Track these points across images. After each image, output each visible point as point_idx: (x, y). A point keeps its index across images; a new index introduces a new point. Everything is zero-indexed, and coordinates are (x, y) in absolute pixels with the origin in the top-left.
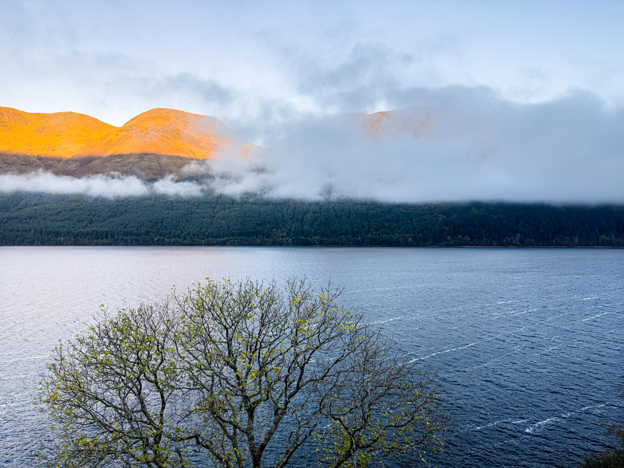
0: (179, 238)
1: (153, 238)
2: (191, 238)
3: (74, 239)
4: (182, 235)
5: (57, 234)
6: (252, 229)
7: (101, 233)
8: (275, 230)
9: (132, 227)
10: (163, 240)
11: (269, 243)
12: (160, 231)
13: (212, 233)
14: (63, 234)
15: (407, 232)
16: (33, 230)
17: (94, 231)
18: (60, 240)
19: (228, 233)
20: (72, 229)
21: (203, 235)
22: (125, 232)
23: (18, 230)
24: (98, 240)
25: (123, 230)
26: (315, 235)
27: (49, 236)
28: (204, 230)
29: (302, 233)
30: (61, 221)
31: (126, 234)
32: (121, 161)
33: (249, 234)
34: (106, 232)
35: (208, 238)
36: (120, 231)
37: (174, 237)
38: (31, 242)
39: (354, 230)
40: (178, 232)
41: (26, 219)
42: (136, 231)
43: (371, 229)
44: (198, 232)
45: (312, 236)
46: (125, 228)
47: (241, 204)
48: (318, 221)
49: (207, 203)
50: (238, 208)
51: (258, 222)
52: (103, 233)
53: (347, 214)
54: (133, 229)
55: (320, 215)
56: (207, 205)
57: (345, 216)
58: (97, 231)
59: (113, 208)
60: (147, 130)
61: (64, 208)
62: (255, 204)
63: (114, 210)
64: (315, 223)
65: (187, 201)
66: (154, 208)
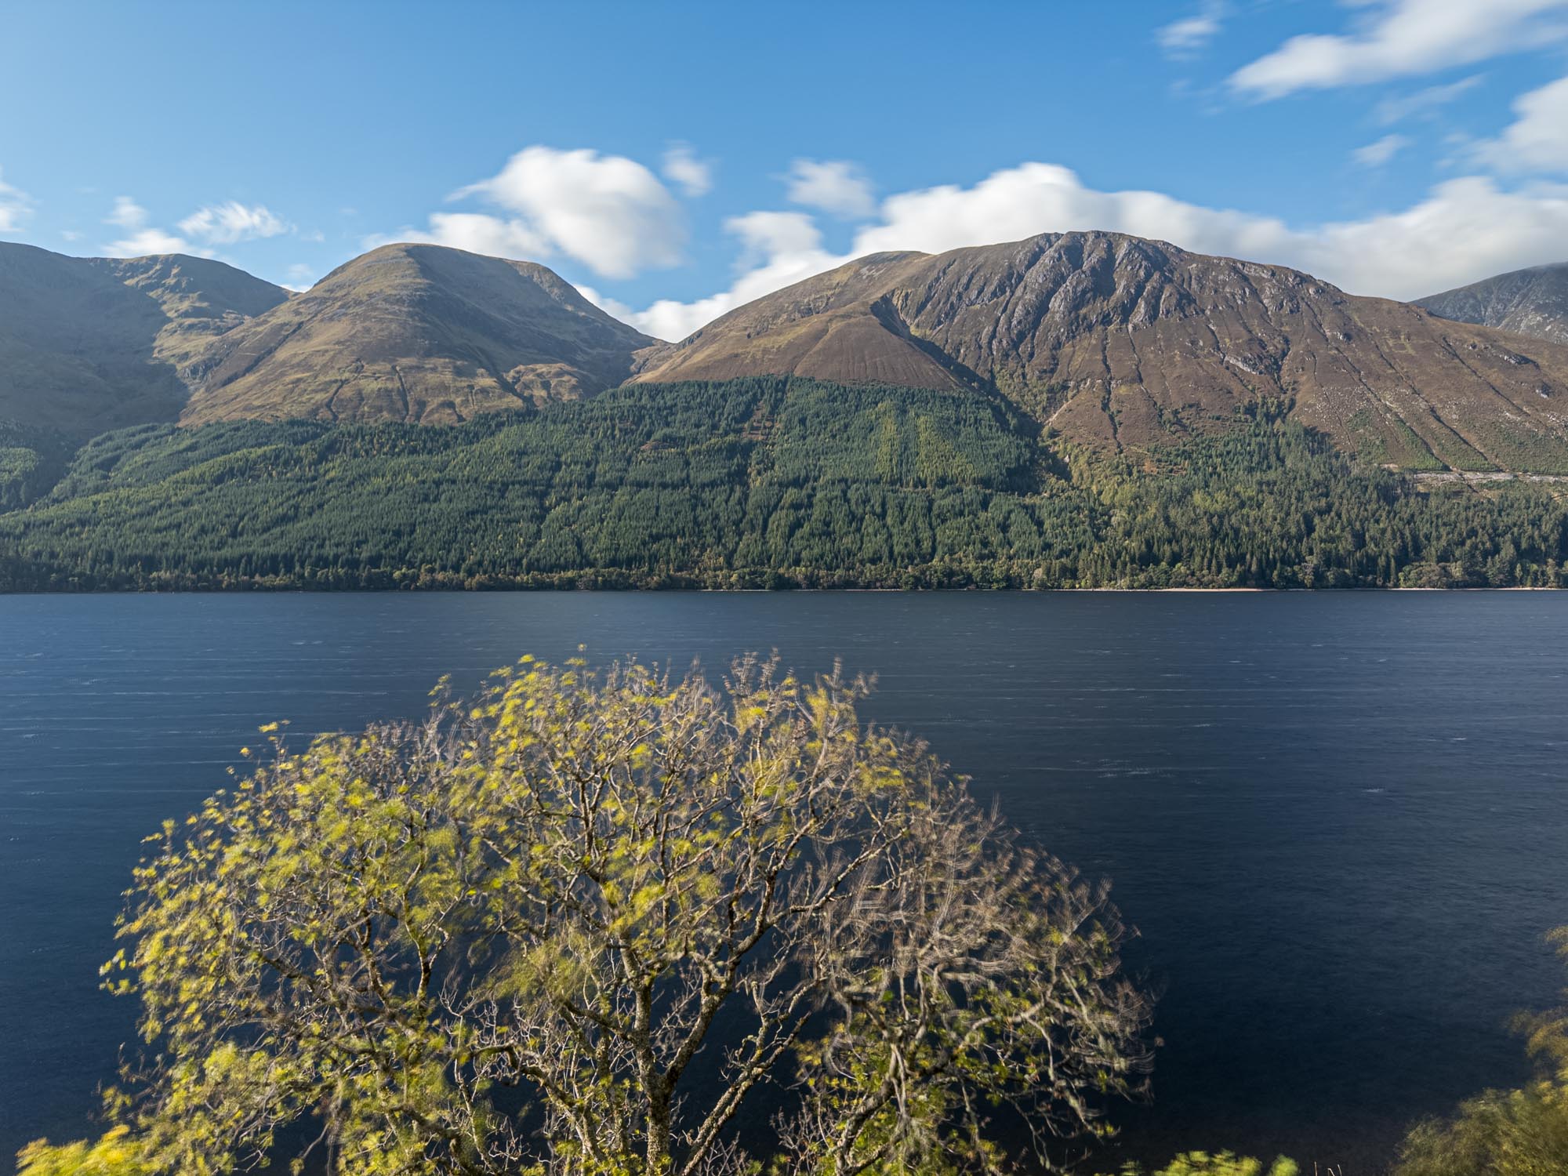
0: (457, 571)
1: (392, 574)
2: (485, 572)
3: (194, 578)
4: (464, 565)
5: (151, 564)
6: (639, 548)
7: (261, 561)
8: (696, 551)
10: (416, 577)
12: (410, 554)
13: (538, 560)
14: (165, 563)
15: (1031, 555)
16: (89, 554)
17: (242, 557)
19: (578, 559)
20: (188, 550)
21: (517, 565)
22: (319, 558)
23: (53, 555)
25: (315, 552)
26: (797, 563)
27: (131, 569)
28: (517, 552)
29: (765, 558)
30: (161, 530)
31: (324, 562)
33: (630, 561)
34: (274, 558)
36: (308, 556)
37: (443, 568)
39: (896, 550)
40: (454, 556)
41: (73, 526)
42: (348, 555)
43: (939, 548)
44: (502, 558)
45: (790, 567)
47: (612, 486)
48: (806, 528)
49: (526, 483)
50: (602, 497)
51: (654, 531)
52: (264, 562)
53: (878, 510)
54: (341, 550)
55: (809, 512)
56: (525, 489)
57: (874, 514)
58: (250, 557)
59: (288, 499)
60: (373, 300)
61: (168, 498)
62: (646, 485)
63: (292, 502)
64: (799, 533)
65: (476, 480)
66: (391, 496)
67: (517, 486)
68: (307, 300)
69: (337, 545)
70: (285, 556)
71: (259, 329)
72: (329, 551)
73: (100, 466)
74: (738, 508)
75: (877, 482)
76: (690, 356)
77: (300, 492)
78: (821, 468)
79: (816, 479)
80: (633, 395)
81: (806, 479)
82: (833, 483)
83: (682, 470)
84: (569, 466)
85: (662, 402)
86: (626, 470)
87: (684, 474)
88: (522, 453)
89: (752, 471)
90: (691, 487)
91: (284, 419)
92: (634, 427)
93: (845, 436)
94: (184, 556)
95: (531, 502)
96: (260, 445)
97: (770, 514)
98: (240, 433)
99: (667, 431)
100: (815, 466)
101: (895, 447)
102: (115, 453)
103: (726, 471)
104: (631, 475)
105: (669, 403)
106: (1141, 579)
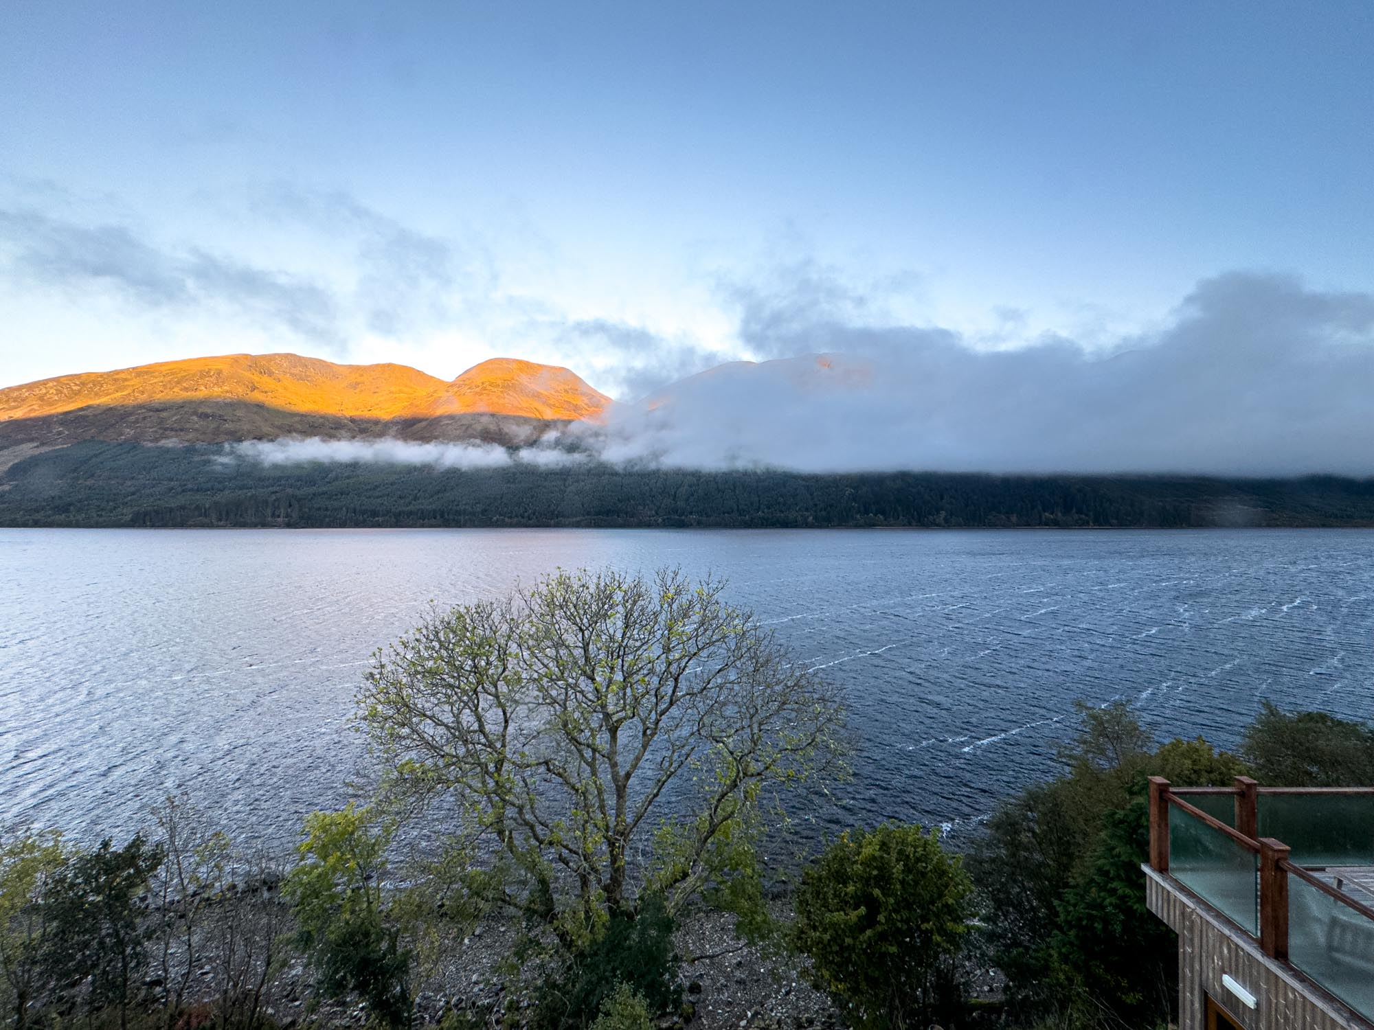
0: (523, 517)
4: (526, 514)
5: (374, 514)
9: (465, 505)
15: (807, 510)
22: (456, 511)
23: (327, 509)
24: (424, 520)
26: (691, 513)
27: (365, 516)
28: (553, 507)
34: (435, 511)
36: (451, 509)
38: (343, 525)
39: (740, 507)
41: (336, 495)
43: (762, 506)
45: (687, 516)
46: (457, 505)
51: (620, 497)
52: (430, 513)
54: (467, 507)
58: (423, 510)
60: (484, 385)
68: (452, 385)
72: (461, 508)
94: (390, 509)
106: (862, 522)
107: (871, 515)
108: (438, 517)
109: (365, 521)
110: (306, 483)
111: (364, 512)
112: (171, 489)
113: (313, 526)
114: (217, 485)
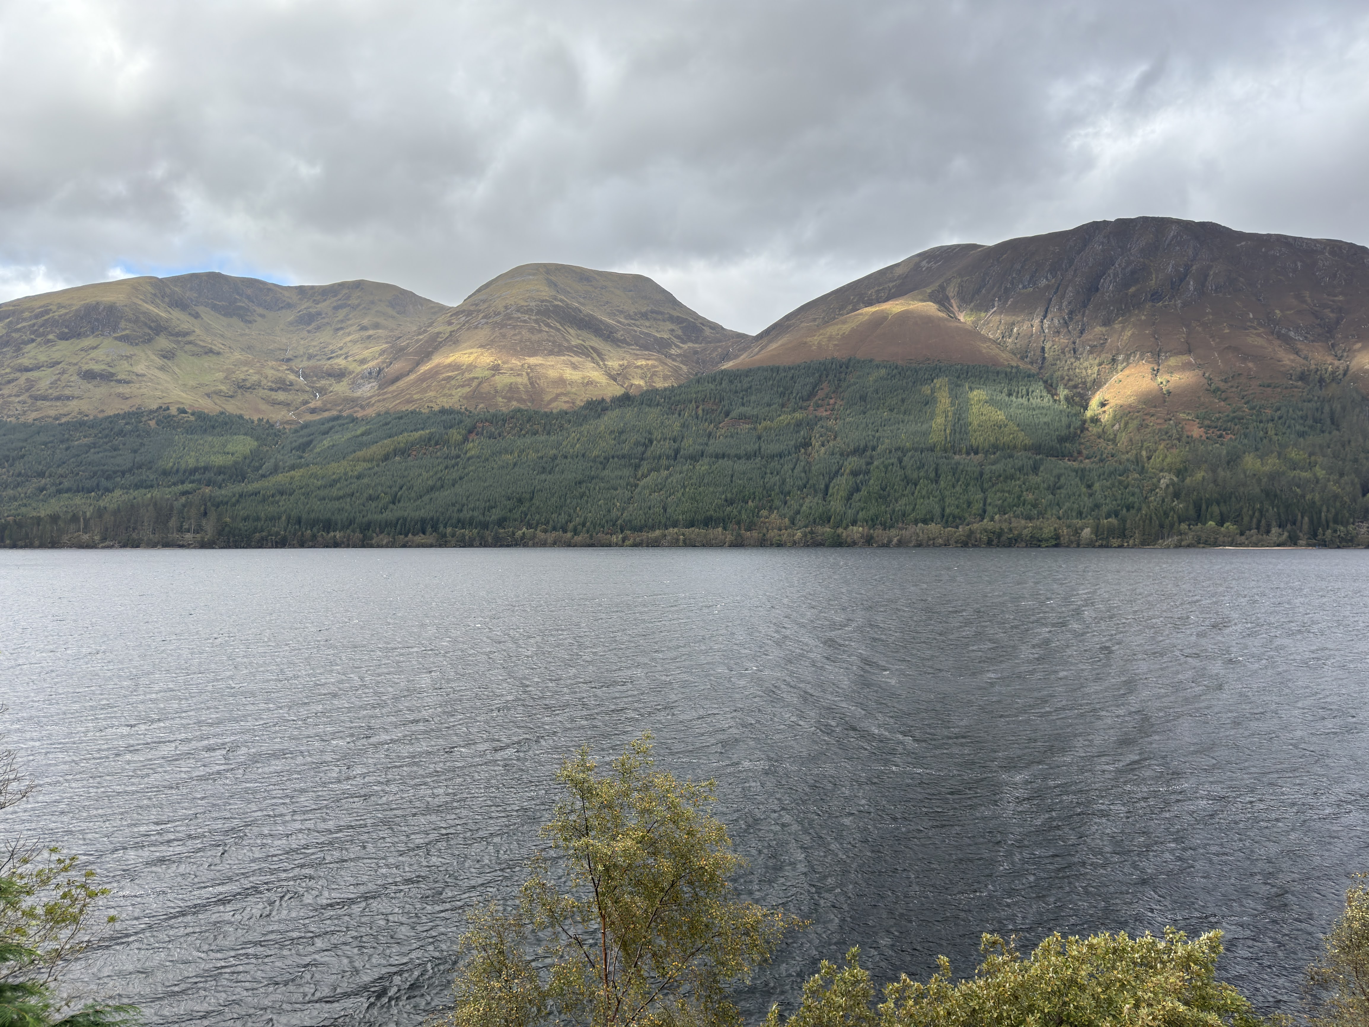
0: (565, 531)
1: (514, 534)
2: (588, 532)
3: (361, 536)
4: (571, 526)
5: (328, 525)
6: (715, 511)
7: (413, 523)
8: (764, 513)
10: (534, 537)
11: (752, 542)
12: (529, 516)
13: (630, 521)
14: (339, 526)
15: (1080, 514)
16: (284, 518)
17: (398, 520)
18: (335, 536)
19: (663, 521)
20: (358, 514)
21: (614, 525)
22: (459, 521)
23: (258, 519)
24: (406, 536)
25: (455, 515)
26: (854, 523)
27: (315, 530)
28: (615, 513)
29: (826, 519)
30: (338, 498)
31: (461, 523)
32: (457, 375)
33: (707, 522)
34: (423, 521)
35: (622, 532)
36: (450, 518)
37: (554, 529)
38: (281, 543)
39: (948, 511)
40: (563, 518)
41: (273, 496)
42: (481, 517)
43: (989, 508)
44: (601, 519)
45: (848, 526)
46: (460, 511)
47: (694, 458)
48: (864, 492)
49: (623, 457)
50: (685, 468)
51: (729, 495)
52: (416, 523)
53: (932, 475)
54: (476, 514)
55: (867, 477)
56: (623, 462)
57: (927, 478)
58: (405, 520)
59: (436, 473)
60: (509, 311)
61: (346, 474)
62: (723, 456)
63: (439, 475)
64: (856, 496)
65: (583, 455)
66: (516, 469)
67: (616, 459)
68: (457, 312)
69: (473, 510)
70: (432, 519)
71: (421, 337)
72: (466, 515)
73: (298, 448)
74: (803, 475)
75: (932, 449)
76: (766, 346)
77: (446, 467)
78: (879, 439)
79: (874, 449)
80: (715, 380)
81: (865, 449)
82: (890, 452)
83: (754, 443)
84: (659, 442)
85: (739, 385)
86: (707, 444)
87: (757, 446)
88: (621, 433)
89: (816, 443)
90: (762, 458)
91: (436, 408)
92: (715, 407)
93: (903, 409)
94: (354, 518)
95: (627, 472)
96: (416, 430)
97: (831, 479)
98: (402, 421)
99: (742, 409)
100: (874, 437)
101: (950, 419)
102: (309, 438)
103: (793, 443)
104: (710, 449)
105: (745, 386)
106: (1189, 538)
107: (1211, 523)
108: (429, 530)
109: (314, 537)
110: (231, 477)
111: (313, 523)
112: (42, 490)
113: (237, 546)
114: (104, 483)
